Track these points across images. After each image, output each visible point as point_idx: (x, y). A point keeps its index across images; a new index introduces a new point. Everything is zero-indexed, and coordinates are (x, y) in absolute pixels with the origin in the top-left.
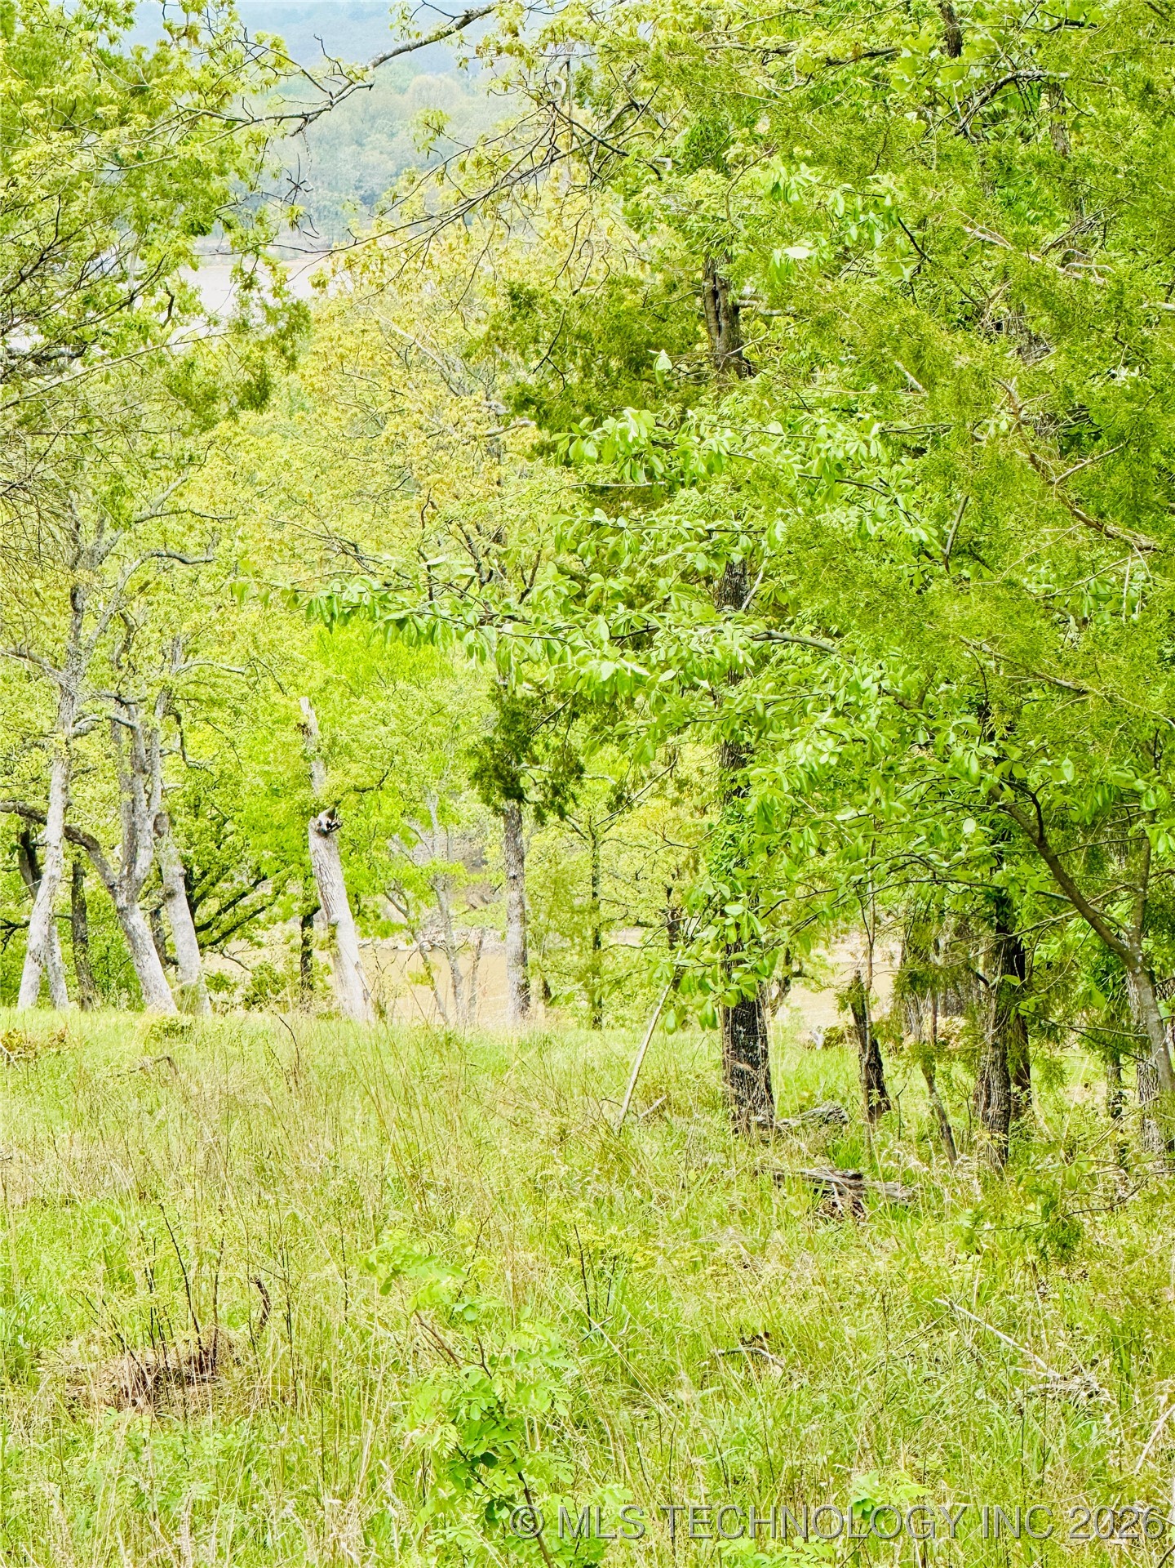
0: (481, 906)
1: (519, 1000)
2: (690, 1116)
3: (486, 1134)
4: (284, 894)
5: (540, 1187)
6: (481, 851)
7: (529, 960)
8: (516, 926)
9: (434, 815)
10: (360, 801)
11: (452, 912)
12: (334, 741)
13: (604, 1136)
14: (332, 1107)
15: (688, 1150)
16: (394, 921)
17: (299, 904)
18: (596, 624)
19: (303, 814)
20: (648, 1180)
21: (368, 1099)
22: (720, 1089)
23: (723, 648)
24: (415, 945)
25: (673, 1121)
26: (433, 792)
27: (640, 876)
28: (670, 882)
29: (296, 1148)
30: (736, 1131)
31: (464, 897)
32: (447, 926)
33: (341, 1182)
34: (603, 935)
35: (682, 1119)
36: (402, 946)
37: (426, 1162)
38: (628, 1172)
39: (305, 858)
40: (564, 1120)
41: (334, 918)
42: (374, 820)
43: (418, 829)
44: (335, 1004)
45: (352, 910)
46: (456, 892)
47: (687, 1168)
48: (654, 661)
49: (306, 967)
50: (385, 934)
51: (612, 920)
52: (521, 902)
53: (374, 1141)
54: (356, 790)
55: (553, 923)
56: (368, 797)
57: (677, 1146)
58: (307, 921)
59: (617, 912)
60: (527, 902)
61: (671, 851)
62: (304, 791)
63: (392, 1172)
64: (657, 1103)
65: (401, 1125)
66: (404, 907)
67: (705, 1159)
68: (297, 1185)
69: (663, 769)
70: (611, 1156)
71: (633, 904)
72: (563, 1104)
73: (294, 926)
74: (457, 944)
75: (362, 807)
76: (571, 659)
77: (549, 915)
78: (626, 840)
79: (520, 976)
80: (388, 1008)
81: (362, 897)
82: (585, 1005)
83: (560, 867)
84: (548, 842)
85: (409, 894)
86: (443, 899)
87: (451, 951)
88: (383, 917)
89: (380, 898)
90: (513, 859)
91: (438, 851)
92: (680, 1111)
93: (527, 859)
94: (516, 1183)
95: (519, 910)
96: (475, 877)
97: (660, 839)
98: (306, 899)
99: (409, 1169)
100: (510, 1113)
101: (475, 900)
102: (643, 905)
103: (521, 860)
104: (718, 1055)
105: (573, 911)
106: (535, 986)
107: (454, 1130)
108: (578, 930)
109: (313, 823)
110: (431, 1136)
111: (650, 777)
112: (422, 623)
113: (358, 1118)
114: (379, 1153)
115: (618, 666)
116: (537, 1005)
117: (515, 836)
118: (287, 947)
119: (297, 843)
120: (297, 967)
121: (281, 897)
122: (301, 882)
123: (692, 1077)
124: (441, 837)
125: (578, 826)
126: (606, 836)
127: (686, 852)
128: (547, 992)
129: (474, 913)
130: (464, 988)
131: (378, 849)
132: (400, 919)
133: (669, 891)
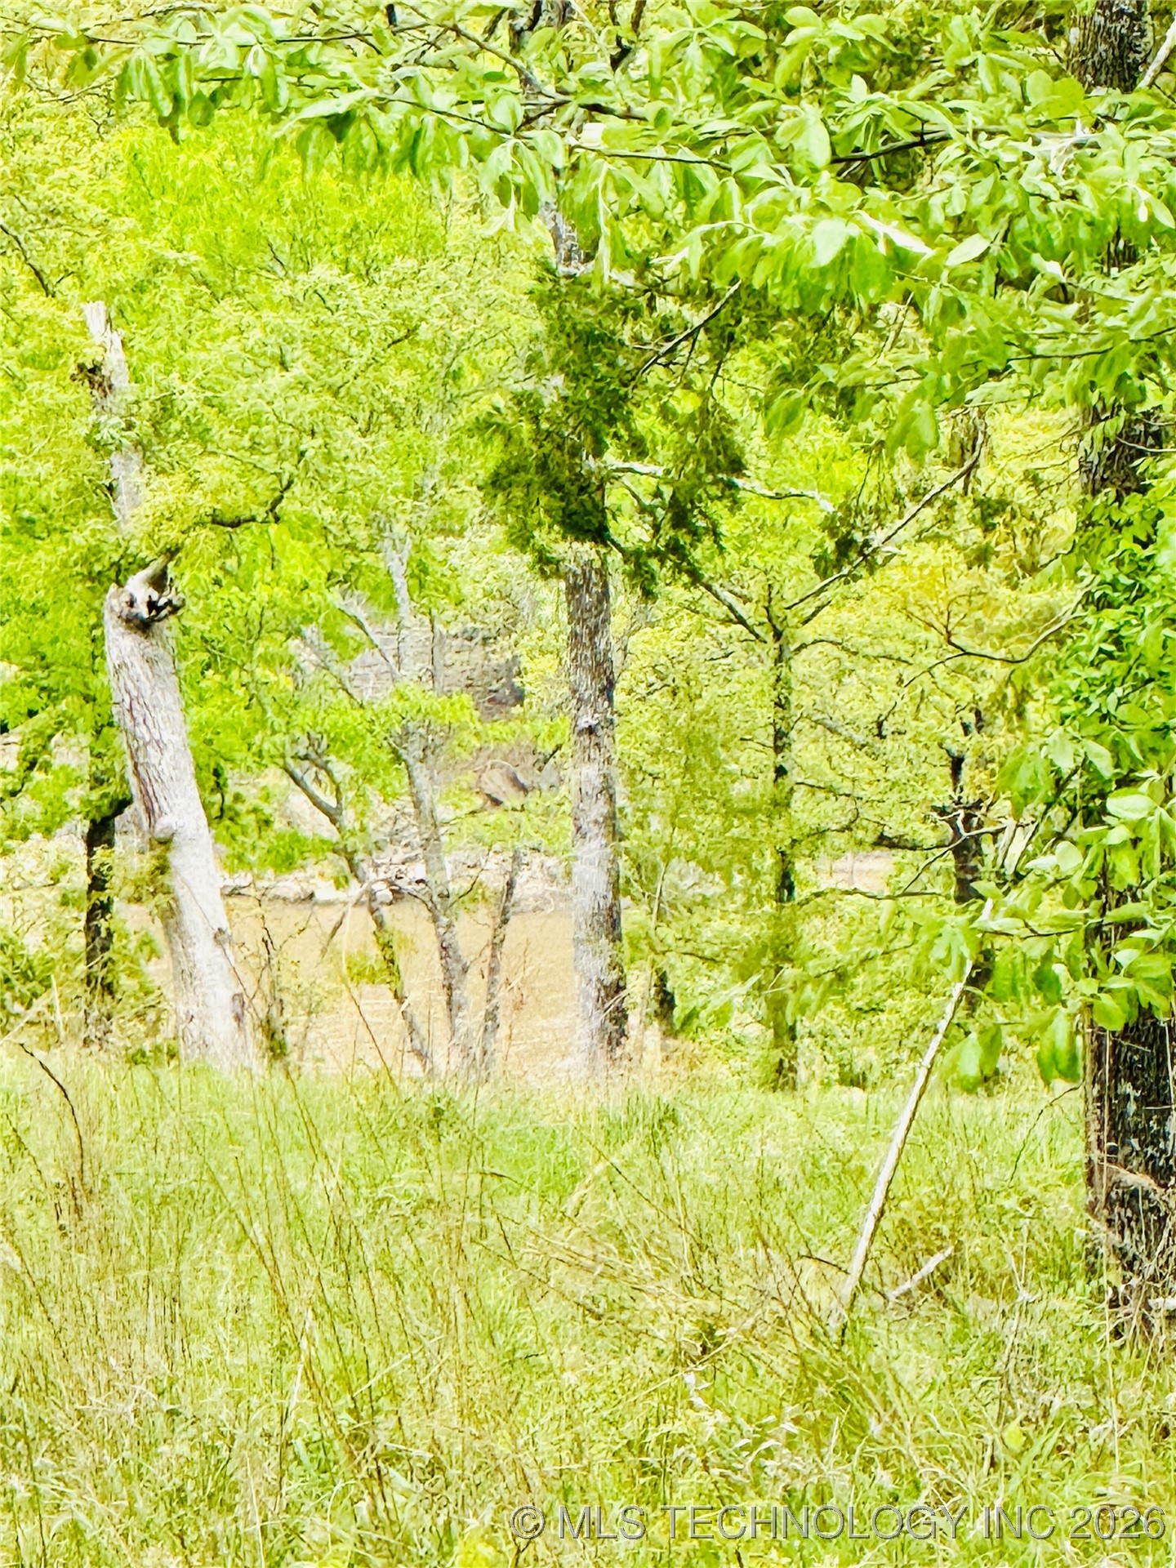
0: (512, 799)
1: (599, 1018)
2: (1011, 1294)
3: (526, 1337)
4: (46, 767)
5: (653, 1460)
6: (513, 668)
7: (625, 926)
8: (595, 847)
9: (399, 581)
10: (227, 549)
11: (443, 813)
12: (166, 406)
13: (806, 1343)
14: (163, 1274)
15: (1003, 1377)
16: (306, 832)
17: (82, 791)
18: (800, 129)
19: (90, 577)
20: (909, 1448)
21: (247, 1254)
22: (1082, 1233)
23: (1099, 187)
24: (355, 889)
25: (968, 1308)
26: (400, 529)
27: (888, 728)
28: (957, 741)
29: (80, 1370)
30: (1117, 1333)
31: (469, 778)
32: (431, 843)
33: (183, 1449)
34: (800, 866)
35: (989, 1305)
36: (325, 891)
37: (385, 1403)
38: (863, 1428)
39: (95, 682)
40: (712, 1306)
41: (164, 823)
42: (262, 594)
43: (362, 616)
44: (167, 1030)
45: (206, 806)
46: (453, 764)
47: (1003, 1420)
48: (937, 217)
49: (98, 941)
50: (287, 863)
51: (821, 833)
52: (607, 791)
53: (262, 1353)
54: (217, 521)
55: (681, 839)
56: (245, 538)
57: (979, 1368)
58: (100, 833)
59: (832, 812)
60: (621, 790)
61: (959, 670)
62: (93, 523)
63: (305, 1423)
64: (930, 1265)
65: (325, 1312)
66: (332, 802)
67: (1044, 1398)
68: (82, 1458)
69: (944, 475)
70: (822, 1390)
71: (868, 792)
72: (706, 1265)
73: (70, 843)
74: (455, 888)
75: (232, 563)
76: (741, 212)
77: (674, 821)
78: (857, 641)
79: (602, 963)
80: (290, 1039)
81: (230, 774)
82: (757, 1033)
83: (700, 706)
84: (671, 646)
85: (341, 769)
86: (421, 779)
87: (439, 905)
88: (278, 825)
89: (273, 778)
90: (588, 686)
91: (413, 667)
92: (987, 1286)
93: (621, 684)
94: (598, 1454)
95: (600, 808)
96: (498, 729)
97: (934, 637)
98: (98, 781)
99: (345, 1419)
100: (582, 1287)
101: (495, 782)
102: (894, 797)
103: (608, 690)
104: (1074, 1152)
105: (730, 811)
106: (639, 985)
107: (449, 1324)
108: (741, 853)
109: (114, 600)
110: (396, 1340)
111: (915, 494)
112: (386, 123)
113: (224, 1299)
114: (275, 1380)
115: (854, 231)
116: (644, 1033)
117: (594, 632)
118: (54, 894)
119: (79, 646)
120: (78, 942)
121: (37, 775)
122: (86, 739)
123: (1011, 1203)
124: (417, 633)
125: (743, 610)
126: (808, 633)
127: (999, 671)
128: (666, 1001)
129: (494, 816)
130: (472, 989)
131: (267, 660)
132: (316, 826)
133: (957, 764)
